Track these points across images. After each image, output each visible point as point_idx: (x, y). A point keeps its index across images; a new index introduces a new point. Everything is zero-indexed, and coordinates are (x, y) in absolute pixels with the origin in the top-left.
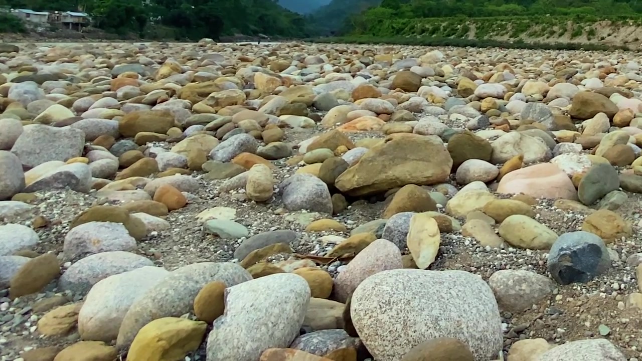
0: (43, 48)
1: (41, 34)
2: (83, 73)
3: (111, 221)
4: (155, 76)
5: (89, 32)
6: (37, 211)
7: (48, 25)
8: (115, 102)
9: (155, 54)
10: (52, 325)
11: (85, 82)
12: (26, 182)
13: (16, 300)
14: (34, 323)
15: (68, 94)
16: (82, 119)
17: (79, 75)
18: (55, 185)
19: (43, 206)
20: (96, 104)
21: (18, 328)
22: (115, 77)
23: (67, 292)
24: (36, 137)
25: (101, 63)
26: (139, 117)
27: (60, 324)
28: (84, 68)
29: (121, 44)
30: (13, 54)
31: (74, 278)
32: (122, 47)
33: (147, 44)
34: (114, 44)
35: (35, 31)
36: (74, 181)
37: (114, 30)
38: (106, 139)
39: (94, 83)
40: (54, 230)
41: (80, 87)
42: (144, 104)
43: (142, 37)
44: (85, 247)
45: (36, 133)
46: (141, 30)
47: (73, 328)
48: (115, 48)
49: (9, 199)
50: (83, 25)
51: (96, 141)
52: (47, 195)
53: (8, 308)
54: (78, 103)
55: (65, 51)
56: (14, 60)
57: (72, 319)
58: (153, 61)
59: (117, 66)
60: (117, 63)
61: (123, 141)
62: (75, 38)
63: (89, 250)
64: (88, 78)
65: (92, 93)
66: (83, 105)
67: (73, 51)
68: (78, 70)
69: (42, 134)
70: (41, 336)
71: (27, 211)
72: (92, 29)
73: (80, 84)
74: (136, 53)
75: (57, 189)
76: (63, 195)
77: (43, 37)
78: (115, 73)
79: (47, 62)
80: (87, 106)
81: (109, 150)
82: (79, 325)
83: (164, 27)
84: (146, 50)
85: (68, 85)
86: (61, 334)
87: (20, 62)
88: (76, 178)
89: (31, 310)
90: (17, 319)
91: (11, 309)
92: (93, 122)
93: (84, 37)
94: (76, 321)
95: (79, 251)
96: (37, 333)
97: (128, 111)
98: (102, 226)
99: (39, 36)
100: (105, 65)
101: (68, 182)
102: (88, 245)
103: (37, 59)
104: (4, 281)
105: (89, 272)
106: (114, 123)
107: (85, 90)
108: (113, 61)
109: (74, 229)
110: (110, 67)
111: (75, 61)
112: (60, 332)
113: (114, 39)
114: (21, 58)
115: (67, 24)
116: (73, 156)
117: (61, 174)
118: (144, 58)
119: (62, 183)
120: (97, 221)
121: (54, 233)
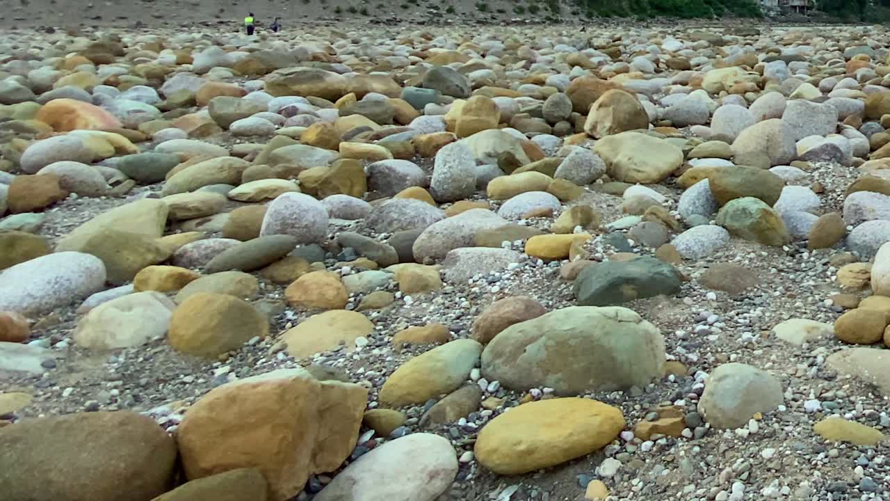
0: (779, 32)
1: (774, 19)
2: (818, 56)
3: (882, 193)
4: (885, 59)
5: (814, 15)
6: (812, 179)
7: (779, 9)
8: (855, 83)
9: (879, 38)
10: (849, 278)
11: (822, 65)
12: (798, 151)
13: (814, 252)
14: (834, 273)
15: (811, 75)
16: (829, 98)
17: (815, 57)
18: (823, 156)
19: (816, 174)
20: (840, 84)
21: (822, 275)
22: (847, 60)
23: (855, 252)
24: (799, 111)
25: (833, 46)
26: (883, 98)
27: (855, 278)
28: (818, 51)
29: (845, 28)
30: (756, 37)
31: (859, 239)
32: (847, 31)
33: (869, 27)
34: (838, 28)
35: (768, 16)
36: (839, 155)
37: (836, 13)
38: (854, 119)
39: (830, 65)
40: (830, 197)
41: (819, 69)
42: (883, 86)
43: (863, 20)
44: (862, 214)
45: (799, 107)
46: (861, 12)
47: (866, 285)
48: (841, 31)
49: (788, 164)
50: (808, 8)
51: (845, 121)
52: (818, 165)
53: (809, 258)
54: (823, 83)
55: (797, 34)
56: (758, 43)
57: (866, 276)
58: (880, 44)
59: (848, 48)
60: (847, 46)
61: (869, 123)
62: (802, 22)
63: (865, 218)
64: (824, 61)
65: (831, 74)
66: (829, 86)
67: (805, 34)
68: (813, 52)
69: (804, 108)
70: (841, 286)
71: (804, 178)
72: (817, 12)
73: (820, 66)
74: (862, 36)
75: (825, 160)
76: (831, 167)
77: (775, 21)
78: (848, 56)
79: (785, 45)
80: (830, 87)
81: (858, 130)
82: (872, 282)
83: (884, 8)
84: (871, 33)
85: (810, 66)
86: (858, 288)
87: (764, 44)
88: (840, 151)
89: (828, 262)
90: (820, 268)
91: (812, 259)
92: (841, 101)
93: (809, 21)
94: (869, 279)
95: (857, 217)
96: (837, 282)
97: (868, 93)
98: (874, 196)
99: (770, 20)
100: (837, 48)
101: (834, 154)
102: (865, 213)
103: (777, 42)
104: (800, 234)
105: (872, 237)
106: (860, 103)
107: (825, 71)
108: (842, 44)
109: (850, 196)
110: (841, 50)
111: (808, 44)
112: (857, 285)
113: (837, 23)
114: (764, 41)
115: (795, 7)
116: (830, 133)
117: (827, 145)
118: (871, 40)
119: (829, 154)
120: (869, 191)
121: (831, 199)
